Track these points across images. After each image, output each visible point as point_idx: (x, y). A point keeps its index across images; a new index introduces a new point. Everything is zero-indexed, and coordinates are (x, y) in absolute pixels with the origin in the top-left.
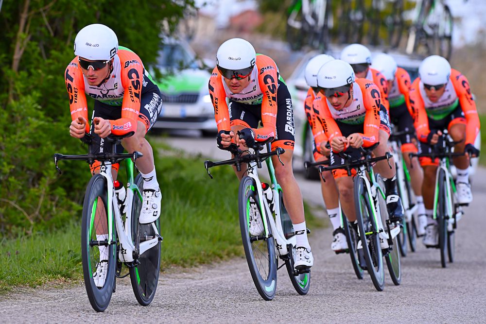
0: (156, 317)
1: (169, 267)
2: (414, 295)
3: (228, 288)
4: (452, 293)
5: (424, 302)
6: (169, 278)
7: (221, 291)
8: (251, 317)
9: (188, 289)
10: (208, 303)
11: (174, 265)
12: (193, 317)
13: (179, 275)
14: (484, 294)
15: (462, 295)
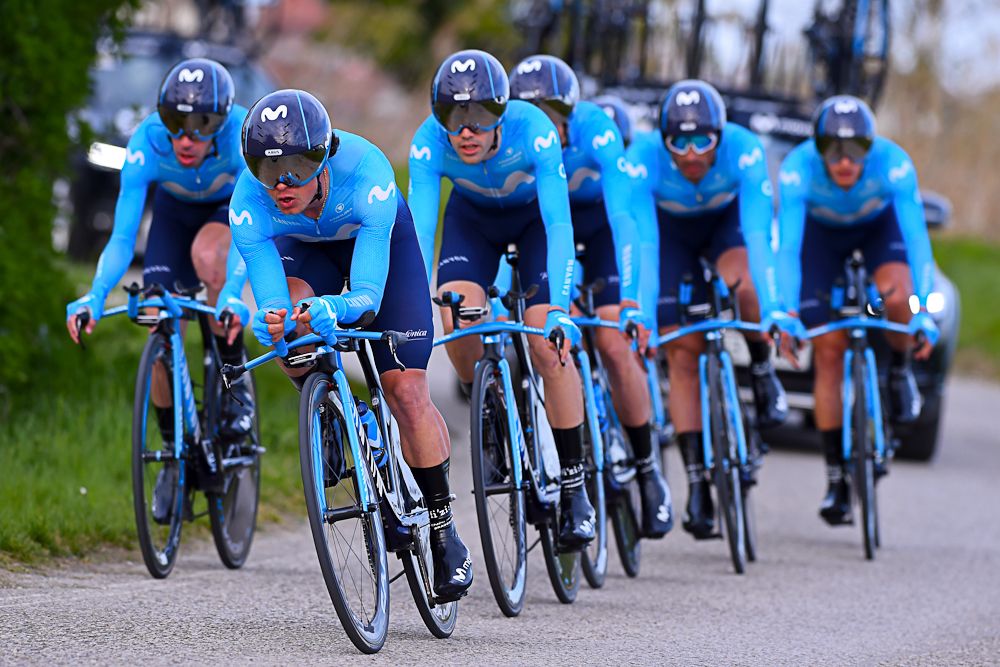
0: (60, 660)
1: (97, 548)
2: (617, 616)
3: (220, 596)
4: (699, 611)
5: (637, 631)
6: (95, 572)
7: (206, 604)
8: (265, 661)
9: (134, 598)
10: (174, 629)
11: (108, 543)
12: (140, 661)
13: (117, 567)
14: (764, 615)
15: (718, 617)
